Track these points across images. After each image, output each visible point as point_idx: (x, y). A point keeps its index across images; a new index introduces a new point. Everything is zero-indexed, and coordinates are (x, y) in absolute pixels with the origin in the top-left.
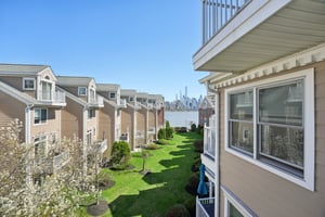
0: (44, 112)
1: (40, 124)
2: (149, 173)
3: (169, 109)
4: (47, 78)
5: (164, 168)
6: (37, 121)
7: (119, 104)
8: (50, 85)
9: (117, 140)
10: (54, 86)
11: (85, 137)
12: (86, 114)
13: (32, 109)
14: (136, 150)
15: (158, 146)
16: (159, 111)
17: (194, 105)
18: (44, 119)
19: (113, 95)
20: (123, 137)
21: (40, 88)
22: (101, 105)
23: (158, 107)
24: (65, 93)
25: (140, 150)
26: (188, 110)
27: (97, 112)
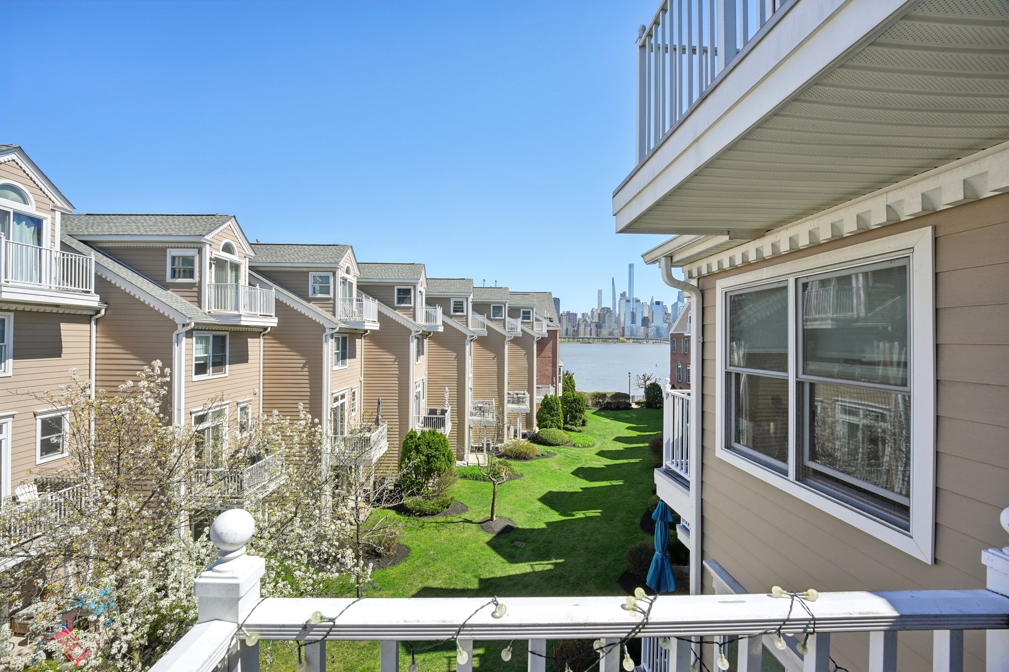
0: (219, 342)
1: (209, 375)
2: (508, 530)
3: (574, 336)
4: (228, 248)
5: (555, 517)
6: (201, 369)
7: (421, 320)
8: (236, 267)
9: (416, 426)
10: (244, 272)
11: (327, 414)
12: (330, 348)
13: (189, 334)
14: (471, 459)
15: (539, 449)
16: (542, 343)
17: (658, 321)
18: (219, 363)
19: (405, 294)
20: (435, 419)
21: (209, 276)
22: (372, 325)
23: (540, 330)
24: (274, 292)
25: (482, 459)
26: (637, 340)
27: (360, 343)
